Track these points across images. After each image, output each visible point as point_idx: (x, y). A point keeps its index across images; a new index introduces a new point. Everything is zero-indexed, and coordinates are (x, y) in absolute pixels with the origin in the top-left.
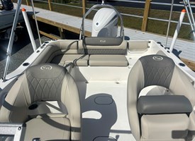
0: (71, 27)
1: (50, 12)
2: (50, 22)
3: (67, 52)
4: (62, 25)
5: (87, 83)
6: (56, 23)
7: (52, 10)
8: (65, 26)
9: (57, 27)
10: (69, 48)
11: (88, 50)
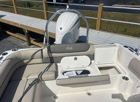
0: (35, 29)
1: (16, 15)
2: (16, 24)
4: (26, 27)
5: (55, 97)
6: (21, 25)
7: (18, 13)
8: (29, 27)
9: (22, 29)
10: (32, 58)
11: (54, 58)
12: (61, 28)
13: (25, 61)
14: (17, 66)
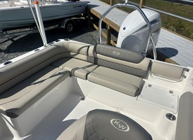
3: (76, 57)
8: (112, 23)
11: (99, 60)
12: (124, 29)
13: (72, 54)
14: (63, 55)
